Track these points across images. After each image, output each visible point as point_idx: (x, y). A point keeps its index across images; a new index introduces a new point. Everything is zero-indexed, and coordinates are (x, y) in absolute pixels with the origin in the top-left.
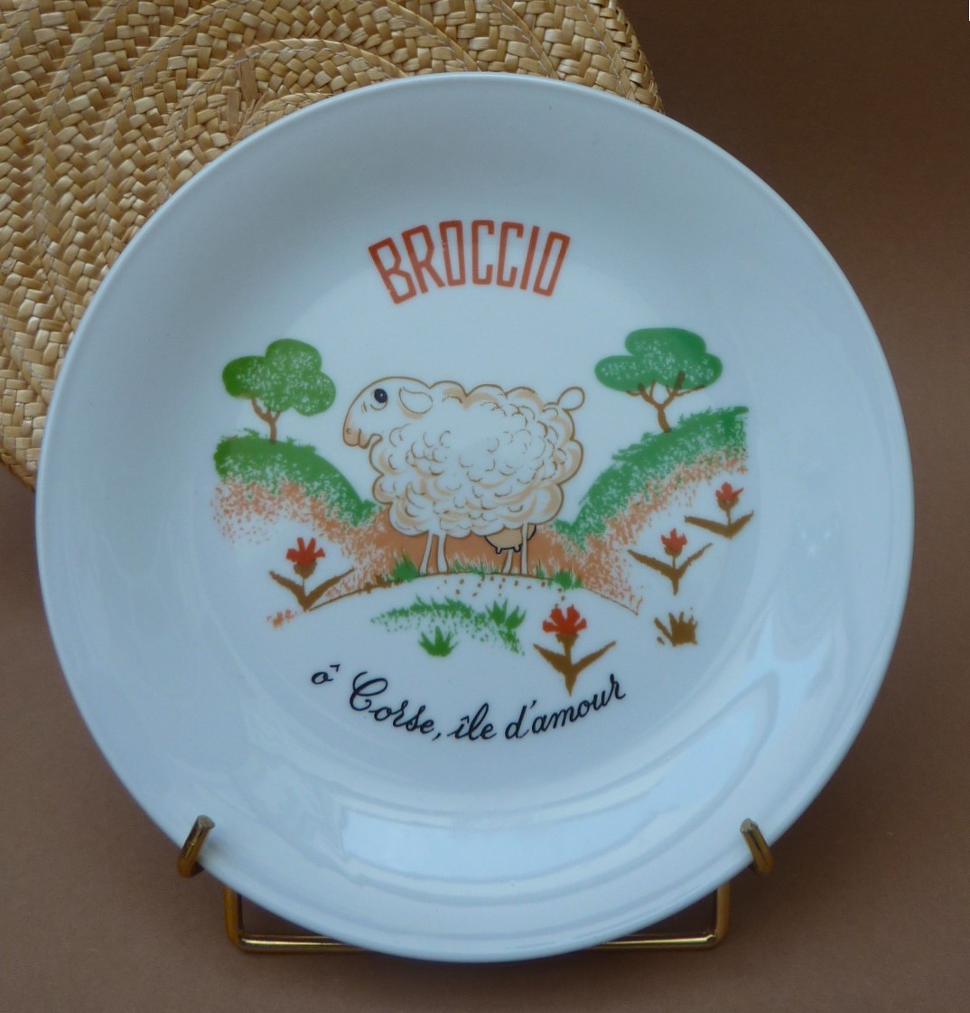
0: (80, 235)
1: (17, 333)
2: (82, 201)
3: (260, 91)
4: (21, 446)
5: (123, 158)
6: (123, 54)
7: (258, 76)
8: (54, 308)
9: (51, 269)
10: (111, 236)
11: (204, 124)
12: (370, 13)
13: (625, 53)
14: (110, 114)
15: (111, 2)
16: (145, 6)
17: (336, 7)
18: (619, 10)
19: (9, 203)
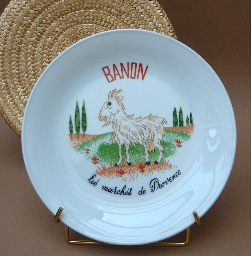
0: (33, 72)
1: (17, 96)
2: (33, 64)
3: (78, 37)
4: (17, 125)
5: (44, 53)
6: (44, 27)
7: (77, 33)
8: (26, 90)
9: (25, 80)
10: (40, 72)
11: (64, 45)
12: (105, 18)
13: (169, 28)
14: (41, 42)
15: (41, 14)
16: (50, 16)
17: (97, 16)
18: (167, 17)
19: (15, 64)
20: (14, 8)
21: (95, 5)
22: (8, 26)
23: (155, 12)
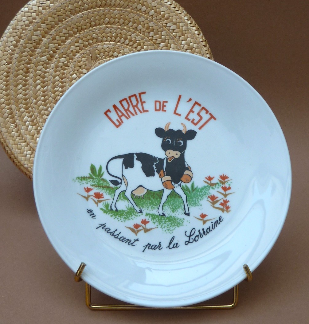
0: (43, 98)
1: (23, 126)
2: (43, 88)
3: (97, 57)
4: (23, 160)
5: (56, 76)
6: (57, 45)
7: (97, 53)
8: (34, 119)
9: (34, 107)
10: (52, 99)
11: (80, 67)
12: (130, 35)
13: (205, 49)
14: (53, 62)
15: (54, 29)
16: (64, 31)
17: (120, 33)
18: (204, 36)
19: (22, 87)
20: (22, 21)
21: (119, 20)
22: (15, 42)
23: (190, 29)
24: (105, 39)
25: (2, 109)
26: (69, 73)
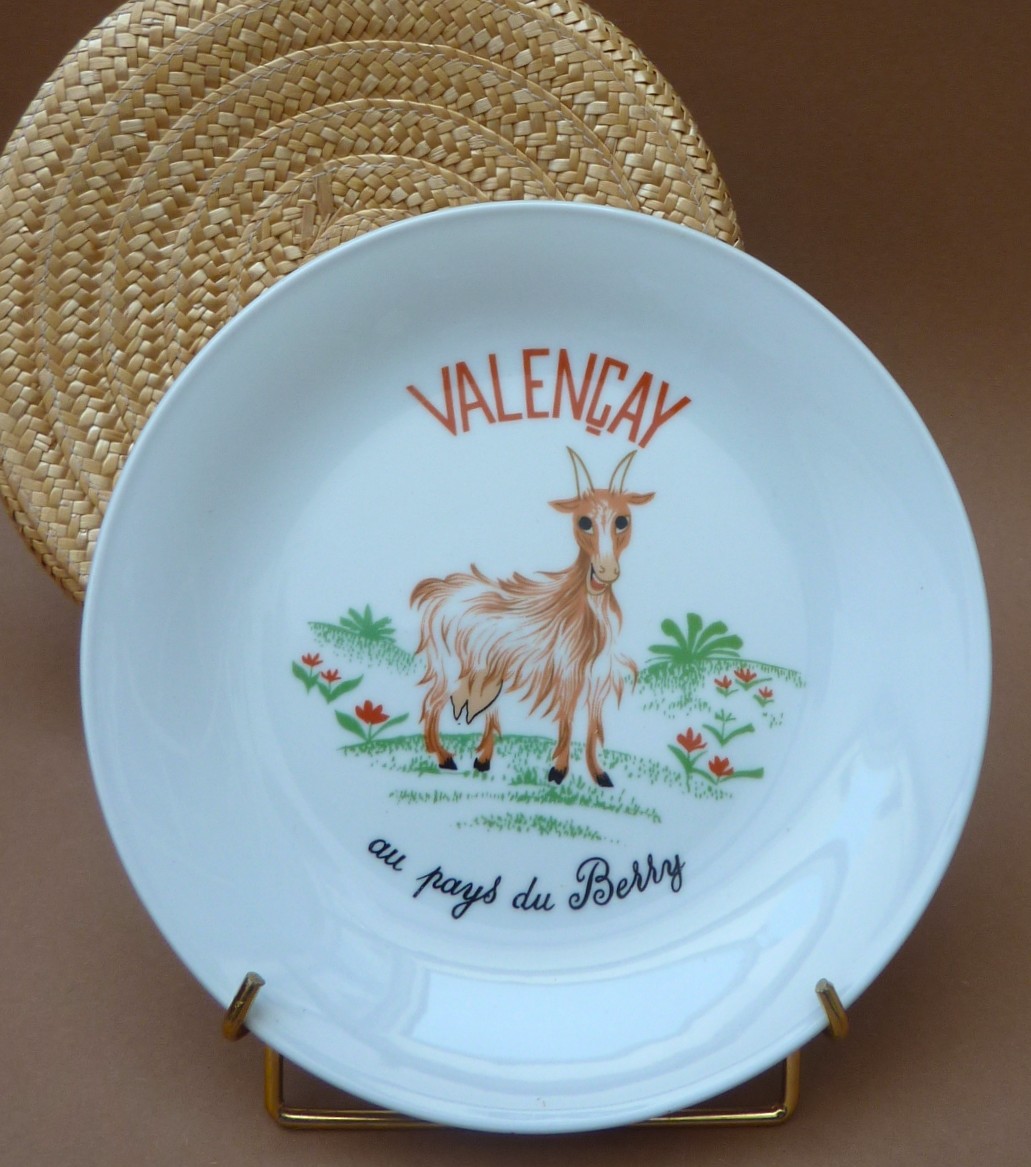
0: (146, 344)
1: (77, 442)
2: (150, 311)
3: (336, 205)
4: (75, 559)
5: (194, 269)
6: (200, 163)
7: (334, 191)
8: (116, 418)
9: (115, 377)
10: (178, 347)
11: (278, 237)
12: (450, 132)
13: (706, 180)
14: (184, 223)
15: (191, 111)
16: (225, 117)
17: (417, 124)
18: (700, 137)
19: (76, 309)
20: (79, 83)
21: (411, 82)
22: (53, 155)
23: (652, 115)
24: (363, 143)
25: (7, 384)
26: (240, 258)
